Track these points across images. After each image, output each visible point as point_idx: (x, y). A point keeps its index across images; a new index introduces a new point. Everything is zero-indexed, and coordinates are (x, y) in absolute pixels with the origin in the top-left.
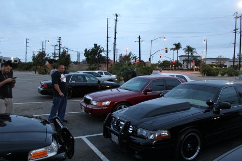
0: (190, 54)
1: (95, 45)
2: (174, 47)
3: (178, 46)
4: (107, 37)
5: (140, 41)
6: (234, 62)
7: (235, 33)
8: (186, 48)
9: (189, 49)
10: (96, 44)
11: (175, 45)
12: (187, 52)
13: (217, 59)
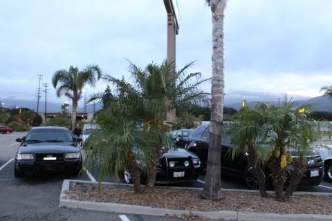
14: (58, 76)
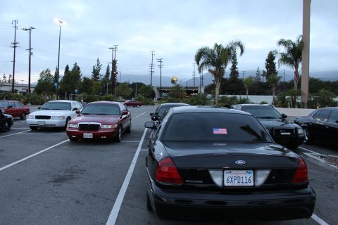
7: (15, 47)
14: (201, 54)
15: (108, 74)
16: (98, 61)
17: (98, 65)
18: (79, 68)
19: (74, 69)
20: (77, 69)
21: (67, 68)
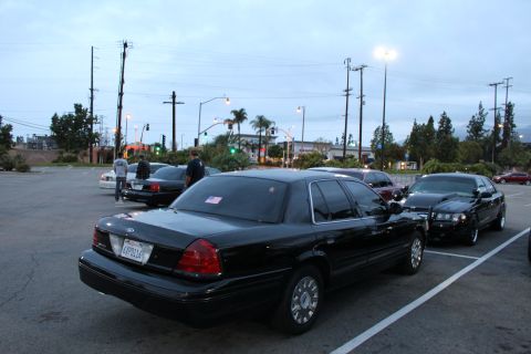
0: (263, 134)
1: (78, 108)
2: (233, 117)
3: (240, 116)
4: (92, 90)
5: (174, 103)
6: (345, 150)
7: (347, 95)
8: (257, 120)
9: (262, 123)
10: (81, 106)
11: (235, 112)
12: (258, 129)
13: (315, 144)
15: (496, 127)
16: (480, 106)
17: (480, 113)
18: (449, 121)
19: (442, 122)
20: (446, 121)
21: (431, 120)
